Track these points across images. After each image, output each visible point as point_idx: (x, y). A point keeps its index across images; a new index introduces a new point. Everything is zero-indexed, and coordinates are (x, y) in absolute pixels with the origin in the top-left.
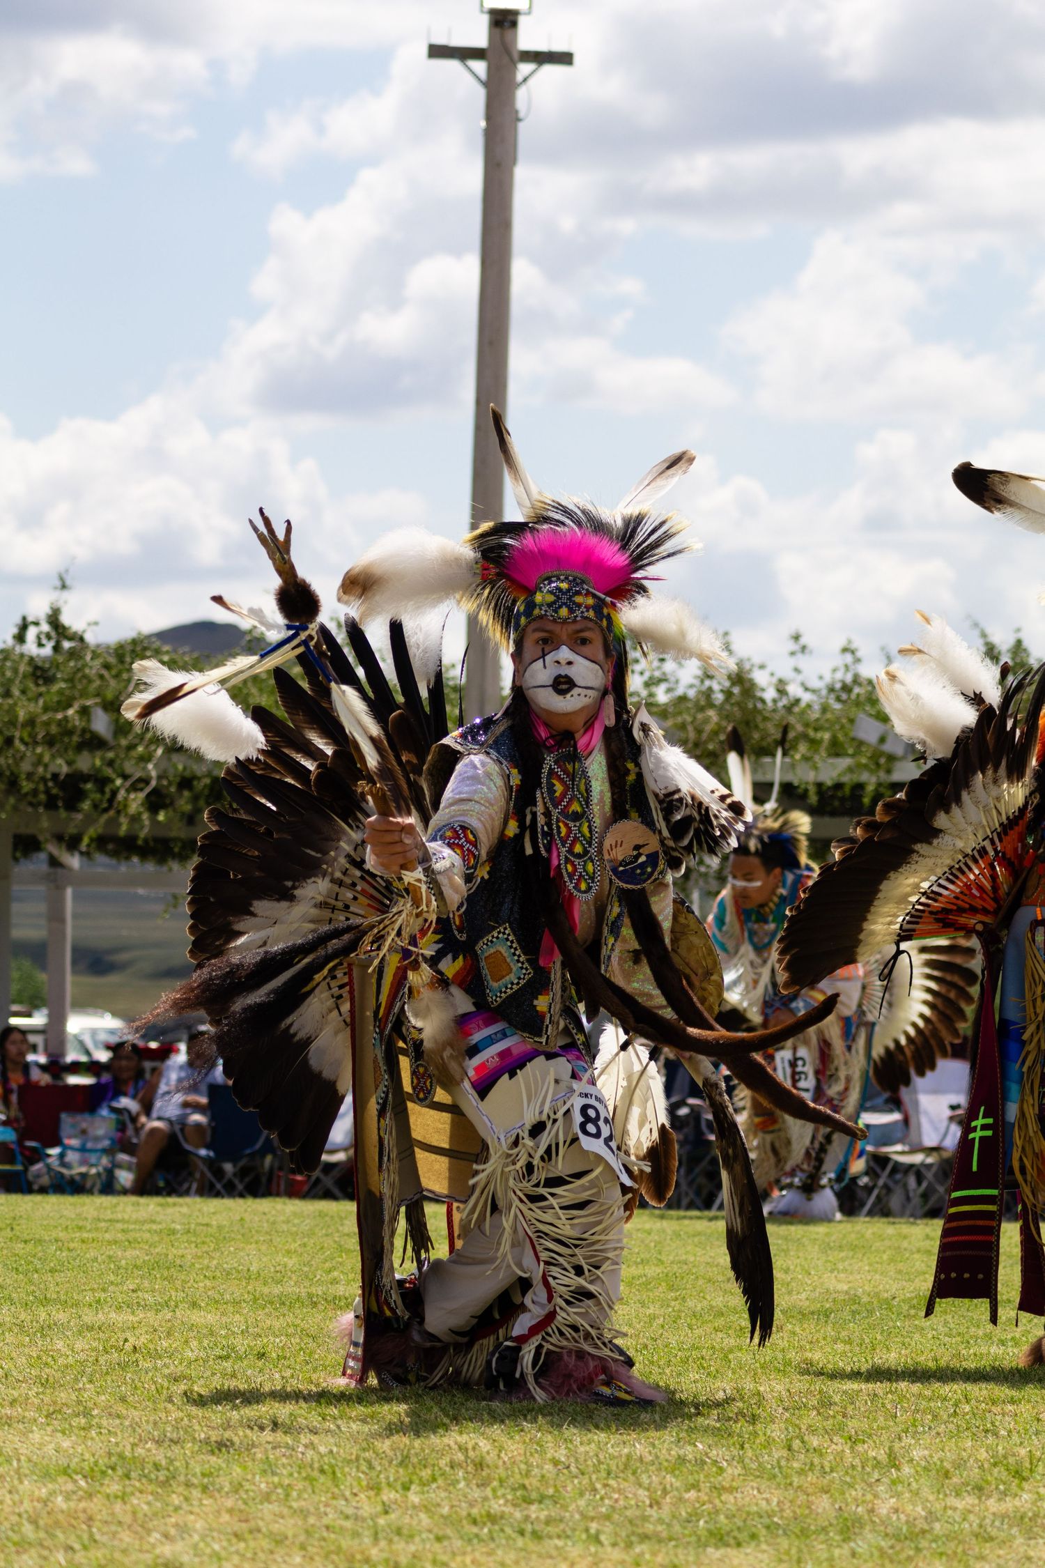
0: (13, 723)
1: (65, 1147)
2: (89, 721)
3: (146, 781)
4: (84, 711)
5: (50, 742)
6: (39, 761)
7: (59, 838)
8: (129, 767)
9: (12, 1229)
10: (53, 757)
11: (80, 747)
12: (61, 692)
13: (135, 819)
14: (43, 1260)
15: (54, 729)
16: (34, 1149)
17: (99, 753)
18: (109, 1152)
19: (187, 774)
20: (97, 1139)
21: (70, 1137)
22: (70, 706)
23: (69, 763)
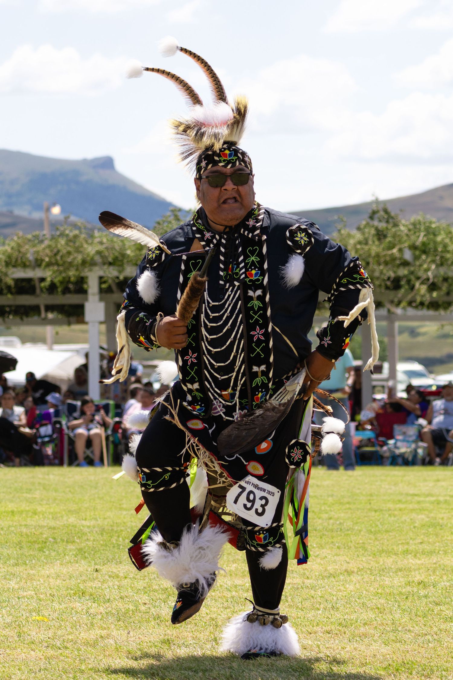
0: (370, 255)
1: (397, 440)
2: (402, 254)
3: (428, 279)
4: (400, 250)
5: (386, 263)
6: (381, 272)
7: (392, 302)
8: (421, 273)
9: (370, 503)
10: (388, 271)
11: (399, 266)
12: (390, 242)
13: (423, 296)
14: (382, 524)
15: (388, 259)
16: (383, 441)
17: (407, 268)
18: (415, 441)
19: (446, 276)
20: (410, 436)
21: (399, 435)
22: (393, 247)
23: (395, 272)
